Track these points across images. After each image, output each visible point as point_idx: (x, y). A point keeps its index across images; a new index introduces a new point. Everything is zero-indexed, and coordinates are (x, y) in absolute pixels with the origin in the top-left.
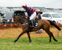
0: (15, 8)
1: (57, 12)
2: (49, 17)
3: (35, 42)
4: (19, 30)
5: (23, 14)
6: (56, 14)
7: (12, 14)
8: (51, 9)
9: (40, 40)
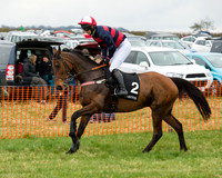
0: (18, 29)
1: (169, 44)
2: (142, 63)
3: (91, 151)
4: (34, 110)
5: (48, 53)
6: (166, 53)
7: (9, 52)
8: (146, 36)
9: (108, 146)
